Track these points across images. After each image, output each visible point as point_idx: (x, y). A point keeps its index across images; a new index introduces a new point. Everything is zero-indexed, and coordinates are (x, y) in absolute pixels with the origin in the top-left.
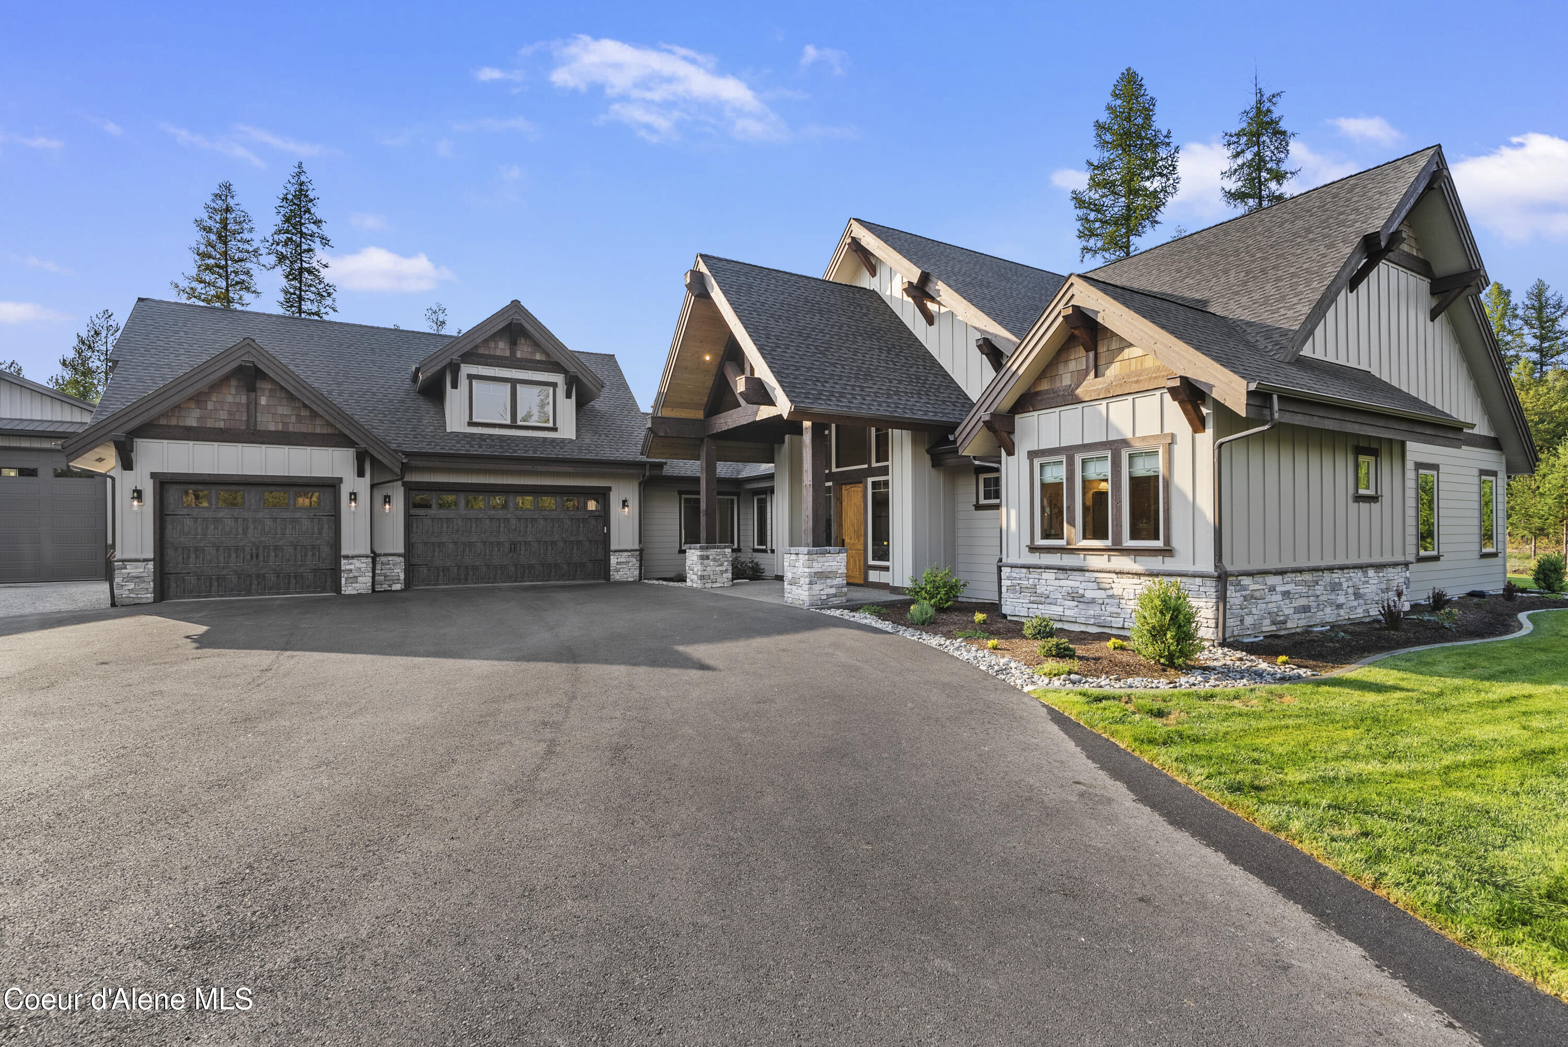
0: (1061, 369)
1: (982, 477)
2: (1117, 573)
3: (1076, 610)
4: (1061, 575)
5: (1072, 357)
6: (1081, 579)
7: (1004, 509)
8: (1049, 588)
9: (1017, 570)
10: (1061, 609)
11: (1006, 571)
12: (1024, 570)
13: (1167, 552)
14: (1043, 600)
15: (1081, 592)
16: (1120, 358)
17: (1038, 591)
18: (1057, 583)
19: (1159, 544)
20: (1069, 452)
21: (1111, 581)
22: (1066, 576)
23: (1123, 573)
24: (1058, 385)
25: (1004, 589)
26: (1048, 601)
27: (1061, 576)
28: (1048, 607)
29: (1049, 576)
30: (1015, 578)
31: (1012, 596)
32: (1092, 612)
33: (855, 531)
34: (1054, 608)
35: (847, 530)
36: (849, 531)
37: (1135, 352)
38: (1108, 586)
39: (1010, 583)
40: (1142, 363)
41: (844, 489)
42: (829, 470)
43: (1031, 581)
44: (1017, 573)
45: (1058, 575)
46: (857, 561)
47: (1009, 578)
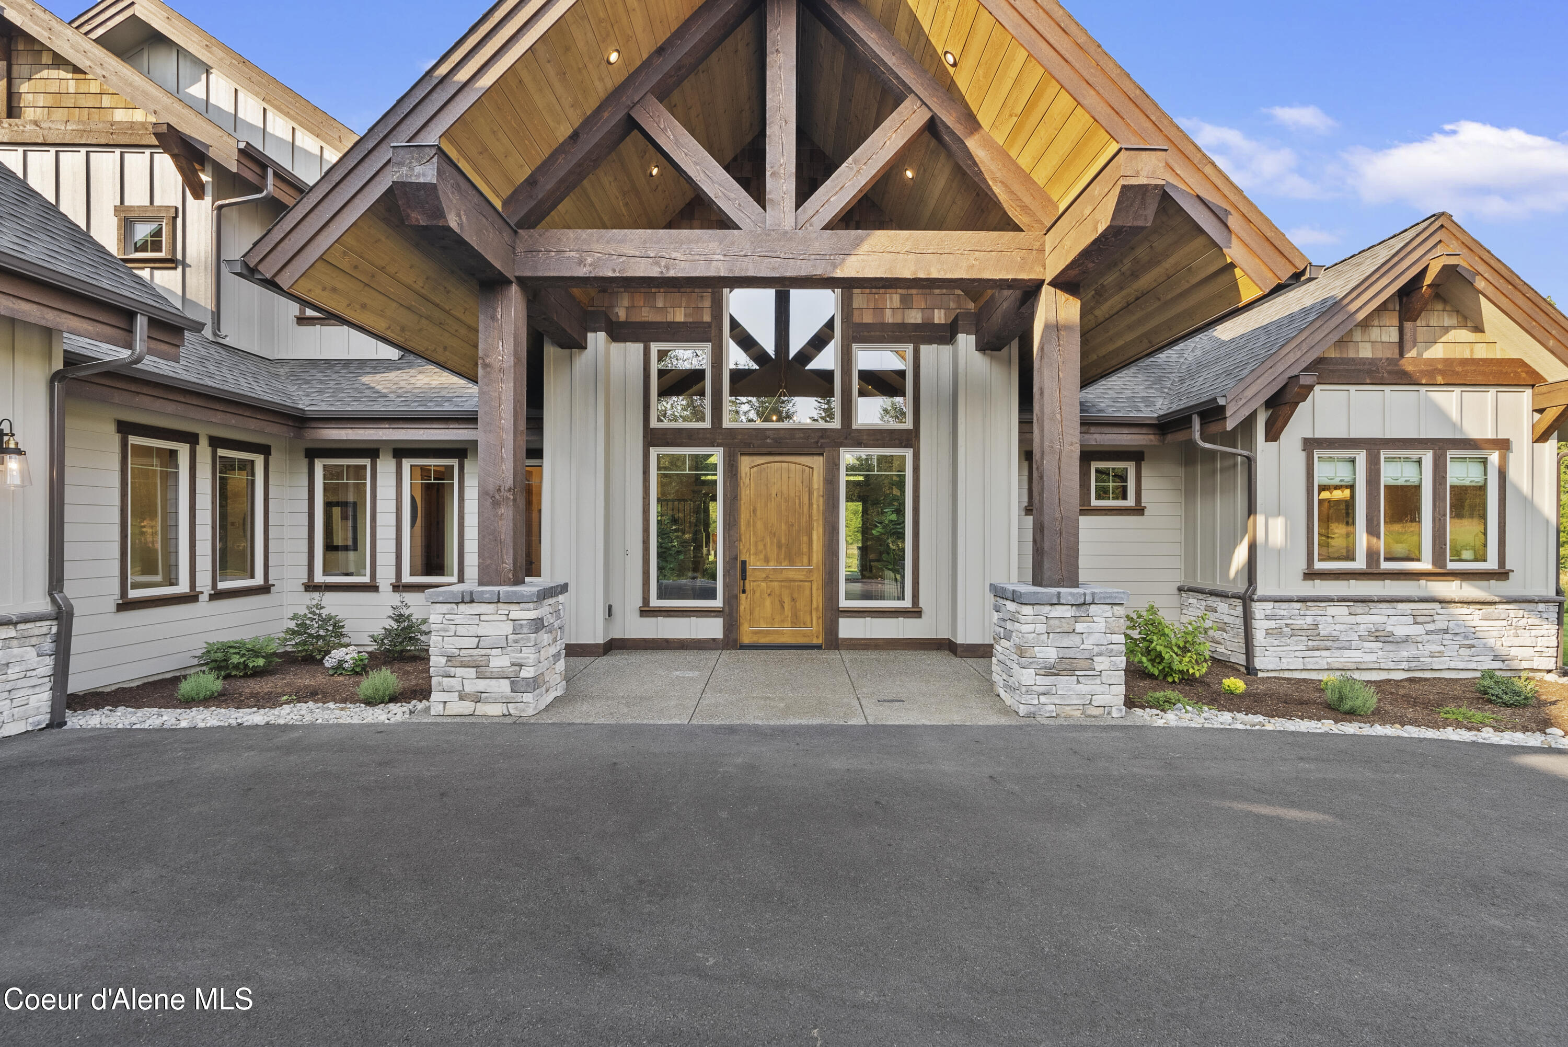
0: (1358, 335)
1: (1094, 466)
2: (1441, 603)
3: (1380, 653)
4: (1359, 608)
5: (1376, 323)
6: (1390, 612)
7: (1260, 519)
8: (1338, 627)
9: (1285, 605)
11: (1259, 610)
12: (1298, 605)
13: (1502, 574)
14: (1329, 644)
15: (1389, 628)
16: (1445, 337)
17: (1322, 633)
18: (1353, 619)
19: (1492, 563)
20: (1373, 446)
21: (1433, 612)
22: (1367, 609)
23: (1455, 602)
24: (1352, 354)
25: (1259, 636)
26: (1336, 645)
27: (1359, 610)
28: (1337, 653)
29: (1340, 611)
30: (1282, 618)
31: (1276, 642)
32: (1405, 654)
33: (780, 546)
34: (1347, 653)
35: (756, 543)
36: (761, 547)
37: (1464, 335)
38: (1429, 619)
39: (1272, 624)
40: (1472, 351)
41: (745, 463)
42: (707, 424)
43: (1309, 620)
44: (1283, 609)
45: (1353, 610)
46: (787, 600)
47: (1268, 618)
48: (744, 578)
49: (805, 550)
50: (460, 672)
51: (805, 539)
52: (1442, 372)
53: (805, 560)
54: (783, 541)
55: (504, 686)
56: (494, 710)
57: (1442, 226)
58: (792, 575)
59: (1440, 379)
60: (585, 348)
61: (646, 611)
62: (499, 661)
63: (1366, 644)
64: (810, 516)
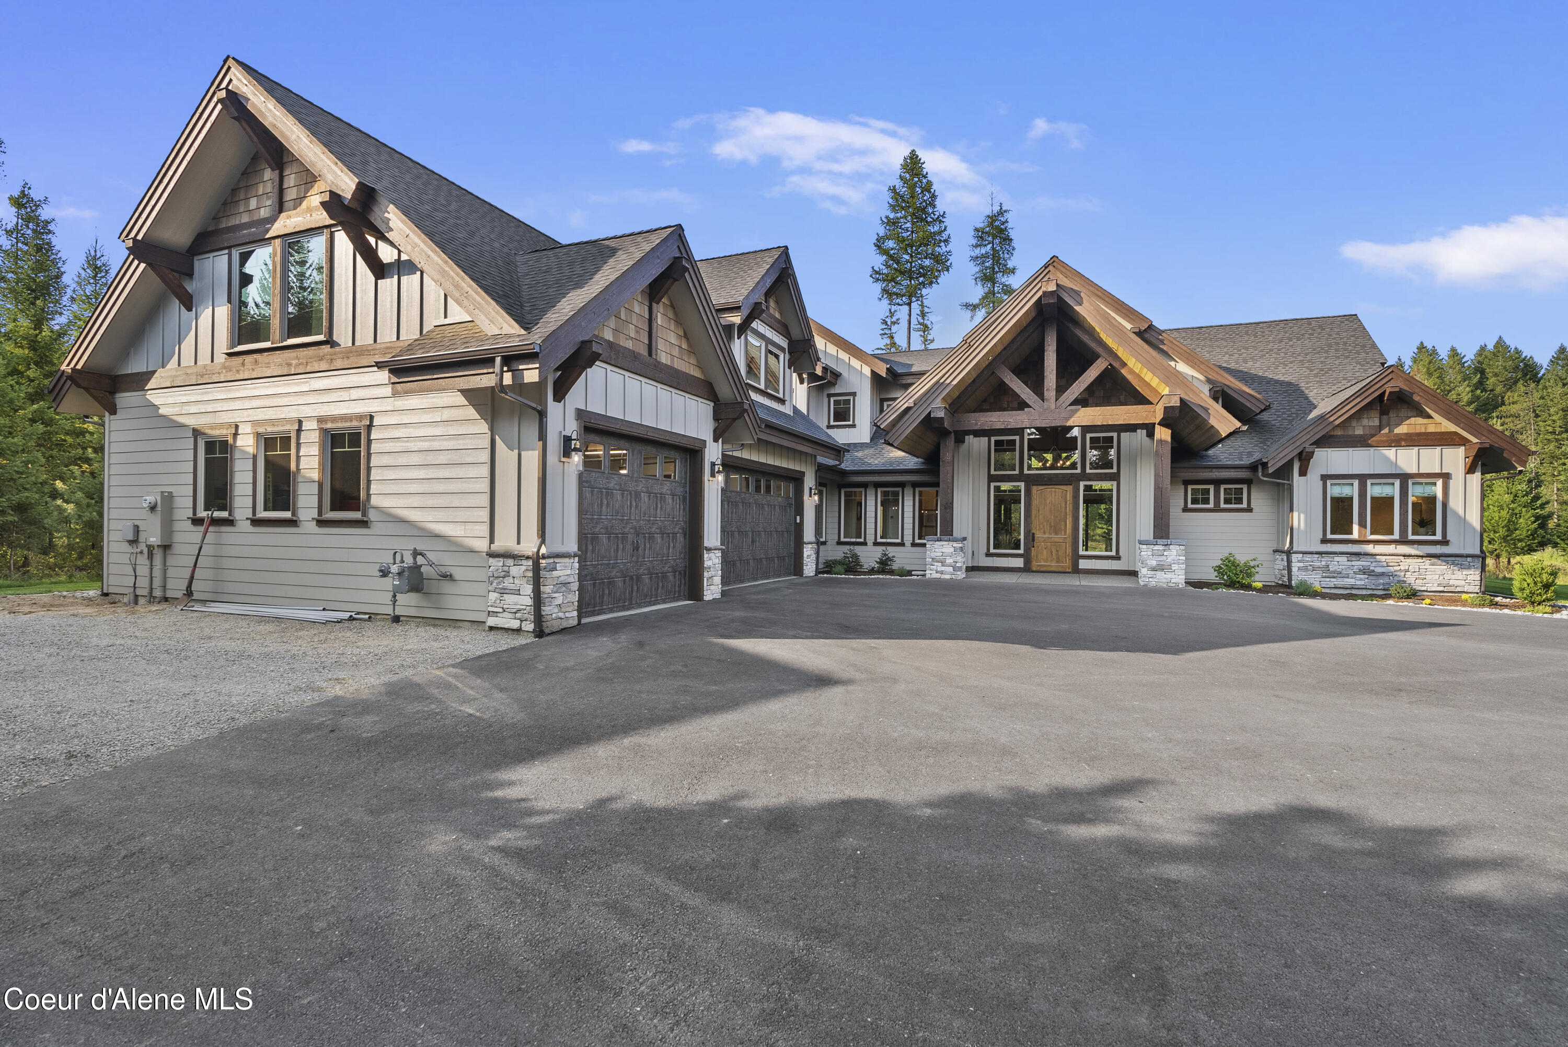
0: (1354, 423)
1: (1190, 488)
2: (1404, 556)
3: (1366, 580)
5: (1365, 416)
6: (1372, 560)
7: (1295, 514)
8: (1341, 567)
9: (1310, 556)
10: (1353, 580)
11: (1295, 557)
12: (1317, 556)
13: (1445, 542)
14: (1335, 575)
15: (1372, 568)
16: (1408, 422)
17: (1331, 569)
18: (1349, 563)
19: (1438, 537)
20: (1363, 479)
21: (1399, 561)
22: (1358, 558)
23: (1410, 556)
24: (1351, 433)
25: (1294, 570)
26: (1340, 575)
27: (1353, 559)
29: (1343, 559)
30: (1308, 562)
31: (1304, 573)
32: (1381, 581)
33: (1051, 527)
34: (1346, 580)
35: (1039, 525)
36: (1042, 526)
37: (1420, 420)
38: (1397, 564)
39: (1302, 565)
40: (1426, 428)
41: (1035, 489)
42: (1017, 472)
43: (1323, 563)
44: (1308, 558)
45: (1350, 559)
46: (1054, 551)
47: (1299, 561)
48: (1033, 540)
49: (1063, 528)
50: (936, 564)
51: (1063, 523)
52: (1404, 440)
53: (1063, 533)
54: (1052, 524)
55: (951, 569)
56: (948, 577)
57: (1392, 371)
58: (1056, 540)
59: (1403, 443)
60: (964, 442)
61: (988, 554)
62: (949, 561)
63: (1358, 576)
64: (1066, 513)
